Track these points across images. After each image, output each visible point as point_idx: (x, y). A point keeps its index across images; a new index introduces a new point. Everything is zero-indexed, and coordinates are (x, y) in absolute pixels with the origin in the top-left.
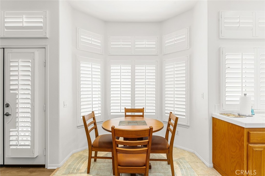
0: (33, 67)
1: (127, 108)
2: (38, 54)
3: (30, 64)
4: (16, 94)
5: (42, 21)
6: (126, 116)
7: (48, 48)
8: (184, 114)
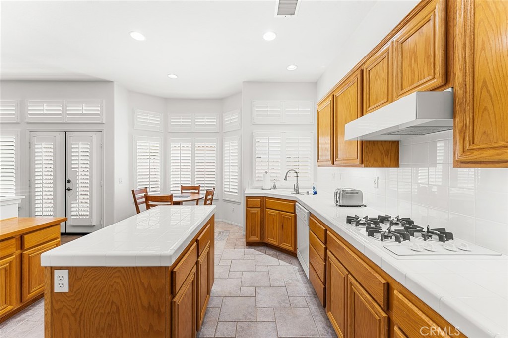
0: (91, 148)
1: (183, 185)
2: (95, 137)
3: (88, 146)
4: (77, 172)
5: (99, 109)
6: (182, 193)
7: (104, 132)
8: (237, 191)
